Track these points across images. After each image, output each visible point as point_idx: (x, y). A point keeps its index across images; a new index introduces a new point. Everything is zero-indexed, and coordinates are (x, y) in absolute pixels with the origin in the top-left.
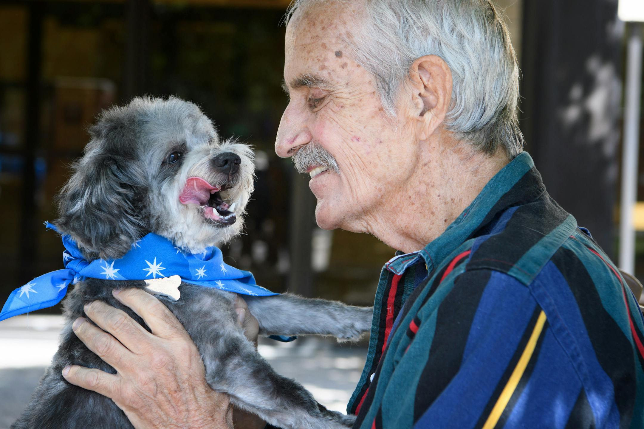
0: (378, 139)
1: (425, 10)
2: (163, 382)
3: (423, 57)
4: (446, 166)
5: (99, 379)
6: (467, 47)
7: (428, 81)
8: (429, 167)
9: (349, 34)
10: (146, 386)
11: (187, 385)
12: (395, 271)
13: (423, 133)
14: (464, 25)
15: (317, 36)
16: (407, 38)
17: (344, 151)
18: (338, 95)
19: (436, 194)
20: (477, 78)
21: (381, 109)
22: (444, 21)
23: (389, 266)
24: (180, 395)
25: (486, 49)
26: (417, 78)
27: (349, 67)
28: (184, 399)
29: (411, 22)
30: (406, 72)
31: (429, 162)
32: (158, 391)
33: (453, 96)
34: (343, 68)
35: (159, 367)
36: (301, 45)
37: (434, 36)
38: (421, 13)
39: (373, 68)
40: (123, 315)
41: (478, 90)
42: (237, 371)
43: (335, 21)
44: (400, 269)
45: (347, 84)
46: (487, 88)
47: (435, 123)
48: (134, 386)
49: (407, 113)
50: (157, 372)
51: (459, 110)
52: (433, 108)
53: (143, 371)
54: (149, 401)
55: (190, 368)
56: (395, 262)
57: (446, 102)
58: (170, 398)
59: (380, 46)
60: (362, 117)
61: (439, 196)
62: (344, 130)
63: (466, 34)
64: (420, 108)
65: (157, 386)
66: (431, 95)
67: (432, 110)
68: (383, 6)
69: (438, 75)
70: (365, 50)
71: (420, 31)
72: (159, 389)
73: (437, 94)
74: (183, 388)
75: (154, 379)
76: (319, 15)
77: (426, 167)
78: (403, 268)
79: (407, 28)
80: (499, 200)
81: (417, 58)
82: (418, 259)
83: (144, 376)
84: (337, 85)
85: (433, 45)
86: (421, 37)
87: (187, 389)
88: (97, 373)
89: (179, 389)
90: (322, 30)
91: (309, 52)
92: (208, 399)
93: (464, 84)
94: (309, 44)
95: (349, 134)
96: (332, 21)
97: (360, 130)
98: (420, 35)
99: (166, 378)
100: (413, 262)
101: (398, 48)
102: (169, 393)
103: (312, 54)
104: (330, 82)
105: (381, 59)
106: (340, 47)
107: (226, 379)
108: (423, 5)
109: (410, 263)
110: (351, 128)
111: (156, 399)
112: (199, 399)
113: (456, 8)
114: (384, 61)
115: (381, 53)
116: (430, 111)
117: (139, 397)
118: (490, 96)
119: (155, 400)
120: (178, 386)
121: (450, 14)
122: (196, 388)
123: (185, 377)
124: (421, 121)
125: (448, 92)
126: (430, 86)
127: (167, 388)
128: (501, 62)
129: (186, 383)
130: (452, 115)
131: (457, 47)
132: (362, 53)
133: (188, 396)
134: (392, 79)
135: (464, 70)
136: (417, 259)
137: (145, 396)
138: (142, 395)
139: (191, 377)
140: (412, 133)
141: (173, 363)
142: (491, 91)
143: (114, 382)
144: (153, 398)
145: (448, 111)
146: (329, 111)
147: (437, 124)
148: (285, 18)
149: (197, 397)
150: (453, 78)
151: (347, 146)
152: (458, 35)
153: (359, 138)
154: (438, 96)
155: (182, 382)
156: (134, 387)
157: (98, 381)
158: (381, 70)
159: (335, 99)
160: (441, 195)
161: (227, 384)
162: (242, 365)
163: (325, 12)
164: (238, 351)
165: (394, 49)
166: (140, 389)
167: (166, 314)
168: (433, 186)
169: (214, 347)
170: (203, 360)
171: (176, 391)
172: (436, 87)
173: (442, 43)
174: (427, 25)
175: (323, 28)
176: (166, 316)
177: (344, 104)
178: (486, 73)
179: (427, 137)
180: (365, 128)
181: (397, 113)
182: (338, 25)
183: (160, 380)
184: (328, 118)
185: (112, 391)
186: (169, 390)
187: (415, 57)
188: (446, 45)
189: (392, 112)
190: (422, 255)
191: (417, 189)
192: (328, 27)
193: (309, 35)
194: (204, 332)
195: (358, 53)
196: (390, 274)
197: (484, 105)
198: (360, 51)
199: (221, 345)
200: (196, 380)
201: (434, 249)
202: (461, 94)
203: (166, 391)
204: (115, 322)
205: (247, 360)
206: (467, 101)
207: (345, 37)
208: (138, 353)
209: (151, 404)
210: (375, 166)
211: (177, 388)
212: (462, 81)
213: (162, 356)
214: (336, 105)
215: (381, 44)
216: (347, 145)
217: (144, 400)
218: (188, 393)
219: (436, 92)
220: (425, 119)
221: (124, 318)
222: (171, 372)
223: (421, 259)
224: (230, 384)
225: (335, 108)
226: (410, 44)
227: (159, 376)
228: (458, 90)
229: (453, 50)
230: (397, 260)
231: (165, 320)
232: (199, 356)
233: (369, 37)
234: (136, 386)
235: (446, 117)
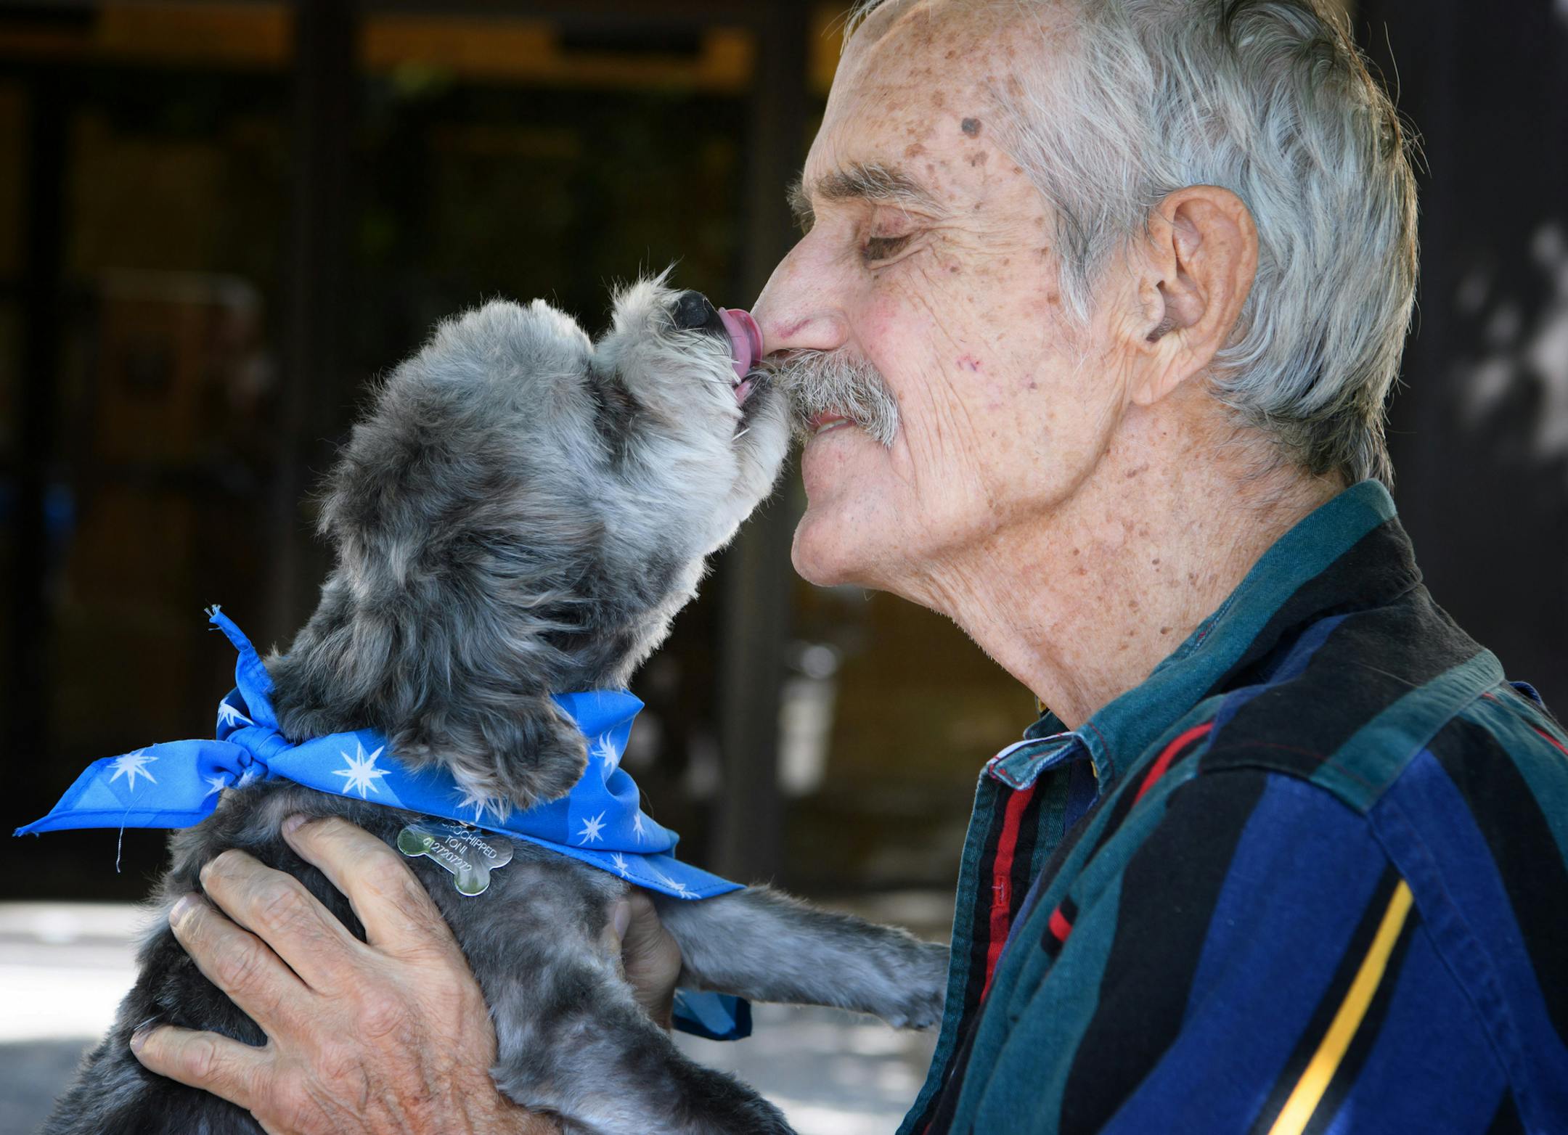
0: (1027, 376)
1: (1231, 67)
2: (386, 1072)
3: (1195, 186)
4: (1188, 489)
5: (216, 1057)
6: (1315, 194)
7: (1192, 254)
8: (1141, 483)
9: (1014, 84)
10: (338, 1081)
11: (447, 1085)
12: (1009, 779)
13: (1147, 387)
14: (1322, 135)
15: (928, 71)
16: (1167, 130)
17: (930, 390)
18: (950, 234)
19: (1149, 555)
20: (1319, 280)
21: (1053, 299)
22: (1272, 110)
23: (997, 766)
24: (427, 1110)
25: (1359, 215)
26: (1164, 240)
27: (992, 166)
28: (438, 1120)
29: (1187, 91)
30: (1142, 216)
31: (1145, 468)
32: (371, 1097)
33: (1246, 311)
34: (973, 164)
35: (377, 1033)
36: (878, 88)
37: (1238, 143)
38: (1220, 78)
39: (1054, 184)
40: (293, 888)
41: (1312, 315)
42: (582, 1053)
43: (988, 42)
44: (1023, 774)
45: (977, 207)
46: (1337, 317)
47: (1185, 366)
48: (308, 1080)
49: (1116, 325)
50: (369, 1044)
51: (1254, 352)
52: (1186, 326)
53: (332, 1039)
54: (344, 1122)
55: (457, 1042)
56: (1012, 757)
57: (1226, 318)
58: (400, 1117)
59: (1090, 134)
60: (1001, 307)
61: (1156, 562)
62: (946, 333)
63: (1320, 159)
64: (1154, 320)
65: (368, 1084)
66: (1188, 292)
67: (1183, 332)
68: (1126, 32)
69: (1222, 243)
70: (1045, 132)
71: (1203, 120)
72: (373, 1091)
73: (1208, 292)
74: (438, 1093)
75: (362, 1065)
76: (946, 19)
77: (1133, 481)
78: (1031, 771)
79: (1173, 103)
80: (1292, 597)
81: (1179, 188)
82: (1071, 750)
83: (335, 1053)
84: (947, 204)
85: (1227, 165)
86: (1204, 135)
87: (447, 1095)
88: (213, 1043)
89: (426, 1094)
90: (946, 58)
91: (892, 107)
92: (501, 1125)
93: (1281, 287)
94: (900, 87)
95: (956, 346)
96: (978, 40)
97: (986, 343)
98: (1202, 130)
99: (393, 1064)
100: (1058, 756)
101: (1135, 150)
102: (400, 1104)
103: (898, 114)
104: (930, 192)
105: (1081, 166)
106: (980, 110)
107: (552, 1075)
108: (1229, 57)
109: (1051, 760)
110: (964, 330)
111: (364, 1117)
112: (477, 1124)
113: (1310, 88)
114: (1088, 174)
115: (1086, 152)
116: (1178, 334)
117: (320, 1107)
118: (1340, 341)
119: (361, 1120)
120: (425, 1087)
121: (1292, 97)
122: (473, 1095)
123: (444, 1065)
124: (1146, 355)
125: (1238, 291)
126: (1194, 268)
127: (395, 1089)
128: (1386, 262)
129: (445, 1080)
130: (1230, 359)
131: (1287, 187)
132: (1036, 141)
133: (448, 1114)
134: (1100, 226)
135: (1291, 249)
136: (1068, 749)
137: (335, 1106)
138: (329, 1103)
139: (460, 1066)
140: (1117, 380)
141: (415, 1024)
142: (1346, 329)
143: (255, 1068)
144: (357, 1114)
145: (1223, 345)
146: (916, 274)
147: (1188, 371)
148: (849, 18)
149: (472, 1120)
150: (1259, 263)
151: (944, 380)
152: (1297, 157)
153: (977, 363)
154: (1209, 299)
155: (434, 1076)
156: (306, 1082)
157: (213, 1065)
158: (1077, 195)
159: (938, 244)
160: (1162, 560)
161: (556, 1090)
162: (597, 1039)
163: (967, 15)
164: (589, 1001)
165: (1125, 151)
166: (324, 1086)
167: (410, 893)
168: (1143, 534)
169: (527, 987)
170: (494, 1020)
171: (416, 1100)
172: (1208, 274)
173: (1252, 164)
174: (1226, 111)
175: (951, 54)
176: (409, 898)
177: (960, 263)
178: (1344, 278)
179: (1155, 400)
180: (999, 338)
181: (1092, 316)
182: (993, 54)
183: (376, 1066)
184: (910, 292)
185: (250, 1091)
186: (401, 1096)
187: (1173, 182)
188: (1261, 171)
189: (1080, 310)
190: (1083, 737)
191: (1098, 534)
192: (963, 54)
193: (908, 65)
194: (505, 949)
195: (1025, 137)
196: (999, 790)
197: (1320, 361)
198: (1032, 133)
199: (546, 981)
200: (472, 1075)
201: (1116, 721)
202: (1266, 311)
203: (391, 1098)
204: (270, 902)
205: (609, 1025)
206: (1279, 335)
207: (1002, 88)
208: (323, 990)
209: (352, 1129)
210: (1005, 446)
211: (422, 1091)
212: (1281, 276)
213: (385, 1005)
214: (940, 263)
215: (1092, 128)
216: (945, 375)
217: (333, 1117)
218: (448, 1108)
219: (1206, 286)
220: (1160, 350)
221: (292, 894)
222: (408, 1048)
223: (1079, 750)
224: (564, 1090)
225: (934, 270)
226: (1172, 146)
227: (375, 1057)
228: (1262, 299)
229: (1277, 190)
230: (1017, 753)
231: (402, 909)
232: (483, 1012)
233: (1066, 103)
234: (312, 1078)
235: (1215, 360)
